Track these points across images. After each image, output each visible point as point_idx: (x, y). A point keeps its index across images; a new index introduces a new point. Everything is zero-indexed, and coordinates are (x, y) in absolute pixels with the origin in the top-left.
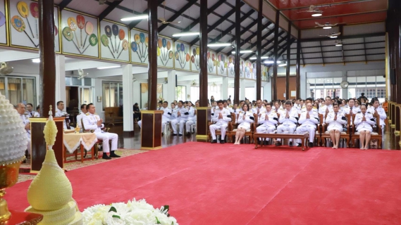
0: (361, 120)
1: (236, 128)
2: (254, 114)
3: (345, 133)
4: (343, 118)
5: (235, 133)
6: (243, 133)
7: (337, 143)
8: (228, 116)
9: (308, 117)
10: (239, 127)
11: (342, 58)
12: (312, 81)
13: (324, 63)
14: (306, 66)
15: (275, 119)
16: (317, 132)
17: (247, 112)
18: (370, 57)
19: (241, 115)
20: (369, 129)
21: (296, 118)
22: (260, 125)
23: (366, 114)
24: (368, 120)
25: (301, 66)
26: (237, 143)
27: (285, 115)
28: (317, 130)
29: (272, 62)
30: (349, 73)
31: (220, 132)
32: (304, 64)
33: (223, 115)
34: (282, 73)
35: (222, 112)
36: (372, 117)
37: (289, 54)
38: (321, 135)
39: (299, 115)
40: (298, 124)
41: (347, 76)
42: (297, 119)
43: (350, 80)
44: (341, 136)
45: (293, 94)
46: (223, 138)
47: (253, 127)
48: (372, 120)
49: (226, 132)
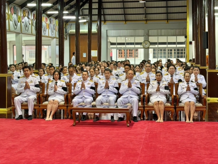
0: (185, 89)
1: (47, 100)
2: (67, 84)
3: (169, 105)
4: (166, 88)
5: (46, 106)
6: (56, 106)
7: (162, 116)
8: (36, 86)
9: (130, 86)
10: (50, 99)
11: (144, 16)
12: (113, 40)
13: (126, 21)
14: (107, 22)
15: (92, 88)
16: (140, 104)
17: (58, 81)
18: (171, 16)
19: (52, 84)
20: (193, 99)
21: (116, 88)
22: (75, 96)
23: (190, 82)
24: (192, 89)
25: (102, 23)
26: (49, 118)
27: (104, 85)
28: (139, 101)
29: (74, 18)
30: (151, 32)
31: (27, 105)
32: (105, 21)
33: (30, 84)
34: (84, 30)
35: (28, 80)
36: (196, 87)
37: (90, 9)
38: (144, 107)
39: (120, 85)
40: (119, 95)
41: (149, 36)
42: (118, 89)
43: (152, 39)
44: (165, 107)
45: (94, 53)
46: (30, 113)
47: (68, 99)
48: (196, 89)
49: (35, 105)
